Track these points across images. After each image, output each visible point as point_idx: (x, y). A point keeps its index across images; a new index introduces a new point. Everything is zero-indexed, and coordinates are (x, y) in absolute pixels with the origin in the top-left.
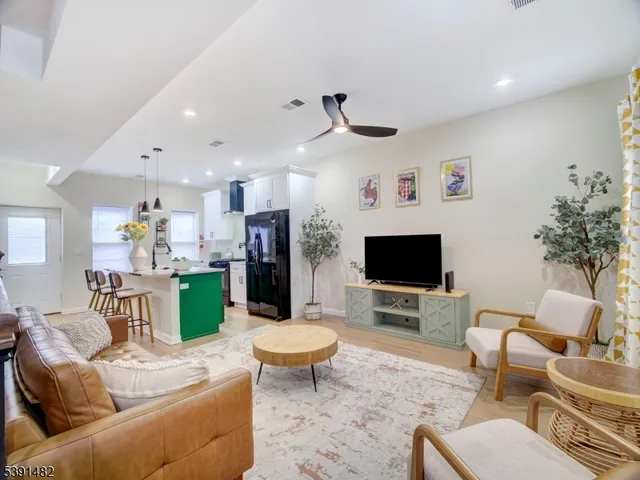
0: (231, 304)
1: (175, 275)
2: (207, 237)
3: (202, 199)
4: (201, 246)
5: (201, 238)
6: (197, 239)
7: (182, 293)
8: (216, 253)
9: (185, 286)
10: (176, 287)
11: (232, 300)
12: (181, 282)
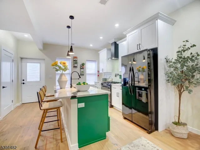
0: (112, 106)
1: (73, 97)
2: (101, 72)
3: (99, 54)
4: (98, 75)
5: (98, 72)
6: (97, 72)
7: (80, 110)
8: (104, 79)
9: (82, 105)
10: (75, 106)
11: (113, 104)
12: (79, 102)
